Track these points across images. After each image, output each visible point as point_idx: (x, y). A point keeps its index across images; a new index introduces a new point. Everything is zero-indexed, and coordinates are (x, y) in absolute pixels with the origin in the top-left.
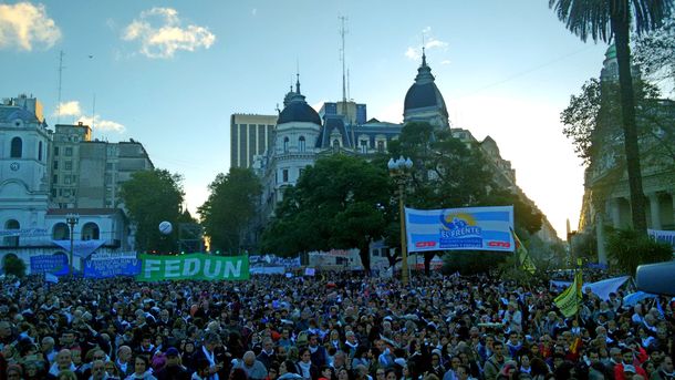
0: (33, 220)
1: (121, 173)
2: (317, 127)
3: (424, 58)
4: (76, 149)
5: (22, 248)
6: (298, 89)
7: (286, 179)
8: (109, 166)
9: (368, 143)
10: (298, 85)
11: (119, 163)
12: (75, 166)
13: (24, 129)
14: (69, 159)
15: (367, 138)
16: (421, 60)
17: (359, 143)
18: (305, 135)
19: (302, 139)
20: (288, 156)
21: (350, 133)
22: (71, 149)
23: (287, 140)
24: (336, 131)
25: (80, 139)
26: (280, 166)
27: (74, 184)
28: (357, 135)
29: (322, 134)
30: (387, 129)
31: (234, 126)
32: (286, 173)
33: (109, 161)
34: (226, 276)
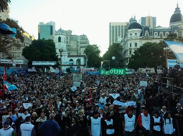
0: (65, 58)
1: (81, 44)
2: (141, 30)
3: (178, 5)
4: (69, 37)
5: (62, 65)
6: (135, 18)
7: (131, 46)
8: (78, 42)
9: (157, 34)
10: (135, 17)
11: (81, 41)
12: (69, 42)
13: (61, 35)
14: (67, 40)
15: (157, 33)
16: (177, 5)
17: (154, 34)
18: (137, 33)
19: (136, 34)
20: (132, 39)
21: (151, 31)
22: (68, 38)
23: (131, 34)
24: (147, 31)
25: (70, 35)
26: (129, 42)
27: (69, 48)
28: (154, 32)
29: (142, 32)
30: (164, 29)
31: (110, 26)
32: (131, 45)
33: (78, 41)
34: (119, 74)
